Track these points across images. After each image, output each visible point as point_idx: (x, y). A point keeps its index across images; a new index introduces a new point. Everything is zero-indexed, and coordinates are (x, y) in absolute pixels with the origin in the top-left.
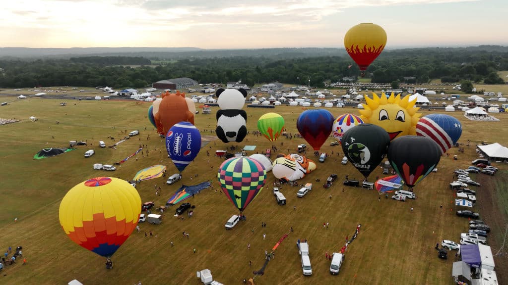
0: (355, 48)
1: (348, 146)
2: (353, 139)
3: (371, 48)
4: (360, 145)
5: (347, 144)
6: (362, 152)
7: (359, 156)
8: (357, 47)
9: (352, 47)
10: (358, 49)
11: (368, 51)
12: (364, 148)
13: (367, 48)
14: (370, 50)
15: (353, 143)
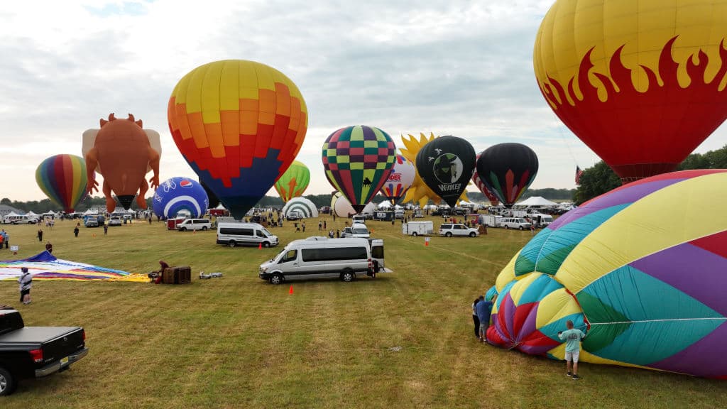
0: (601, 66)
1: (433, 161)
2: (439, 151)
3: (703, 58)
4: (450, 155)
5: (431, 159)
6: (453, 164)
7: (450, 171)
8: (616, 59)
9: (586, 64)
10: (619, 71)
11: (684, 80)
12: (454, 158)
13: (679, 57)
14: (696, 71)
15: (440, 154)
